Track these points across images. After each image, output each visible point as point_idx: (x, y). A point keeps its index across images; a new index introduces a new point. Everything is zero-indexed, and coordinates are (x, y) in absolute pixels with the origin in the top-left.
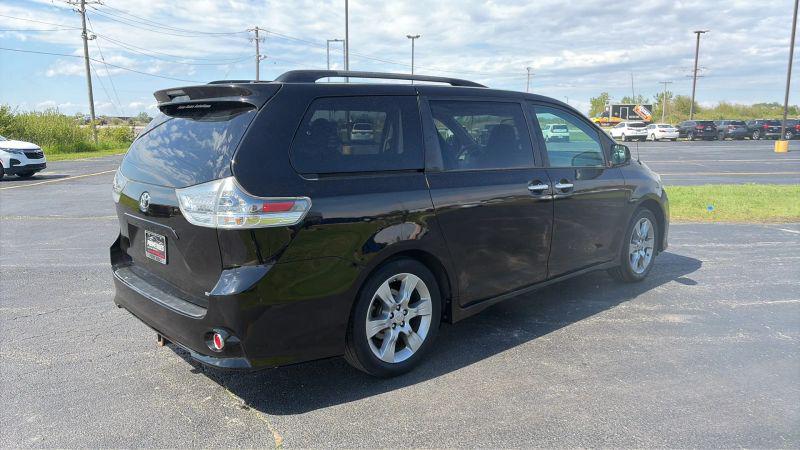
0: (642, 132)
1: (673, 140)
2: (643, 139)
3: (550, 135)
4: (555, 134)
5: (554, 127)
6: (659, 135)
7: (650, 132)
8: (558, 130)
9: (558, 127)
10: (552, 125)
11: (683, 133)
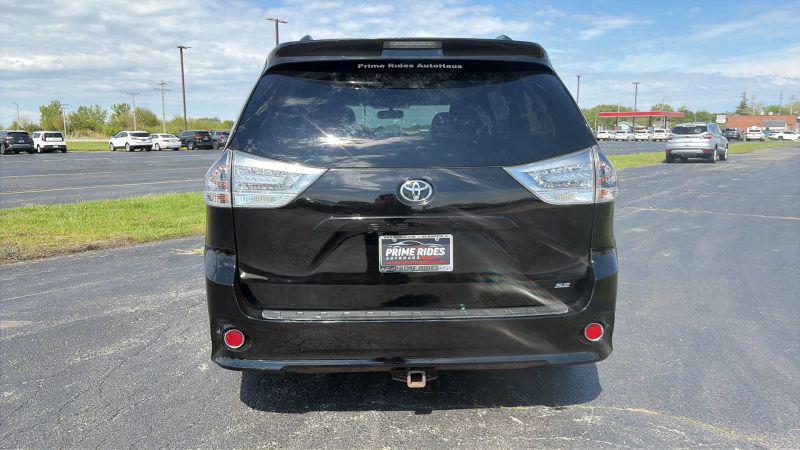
0: (146, 141)
1: (176, 149)
2: (149, 148)
3: (43, 144)
4: (49, 144)
5: (46, 135)
6: (163, 145)
7: (154, 141)
8: (52, 139)
9: (51, 136)
10: (42, 133)
11: (185, 143)
